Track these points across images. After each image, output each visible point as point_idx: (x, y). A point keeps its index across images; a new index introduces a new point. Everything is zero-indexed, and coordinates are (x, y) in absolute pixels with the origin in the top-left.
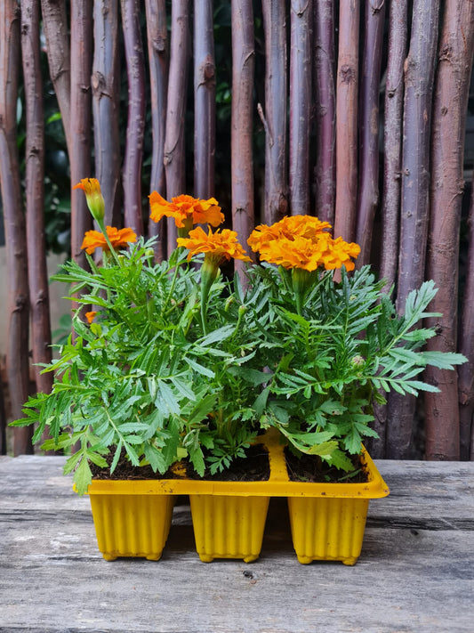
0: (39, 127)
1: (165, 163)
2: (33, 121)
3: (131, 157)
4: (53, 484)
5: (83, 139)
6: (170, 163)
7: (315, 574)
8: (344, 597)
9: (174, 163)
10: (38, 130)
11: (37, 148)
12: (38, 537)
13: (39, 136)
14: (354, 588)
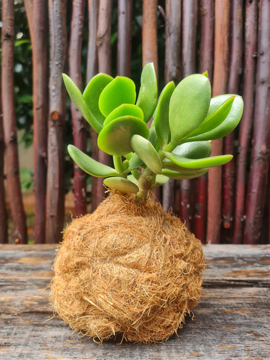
0: (11, 20)
1: (98, 45)
2: (7, 15)
3: (75, 41)
4: (23, 262)
5: (42, 28)
6: (101, 45)
7: (218, 320)
8: (244, 336)
9: (104, 45)
10: (11, 22)
11: (10, 34)
12: (14, 298)
13: (11, 26)
14: (248, 330)
